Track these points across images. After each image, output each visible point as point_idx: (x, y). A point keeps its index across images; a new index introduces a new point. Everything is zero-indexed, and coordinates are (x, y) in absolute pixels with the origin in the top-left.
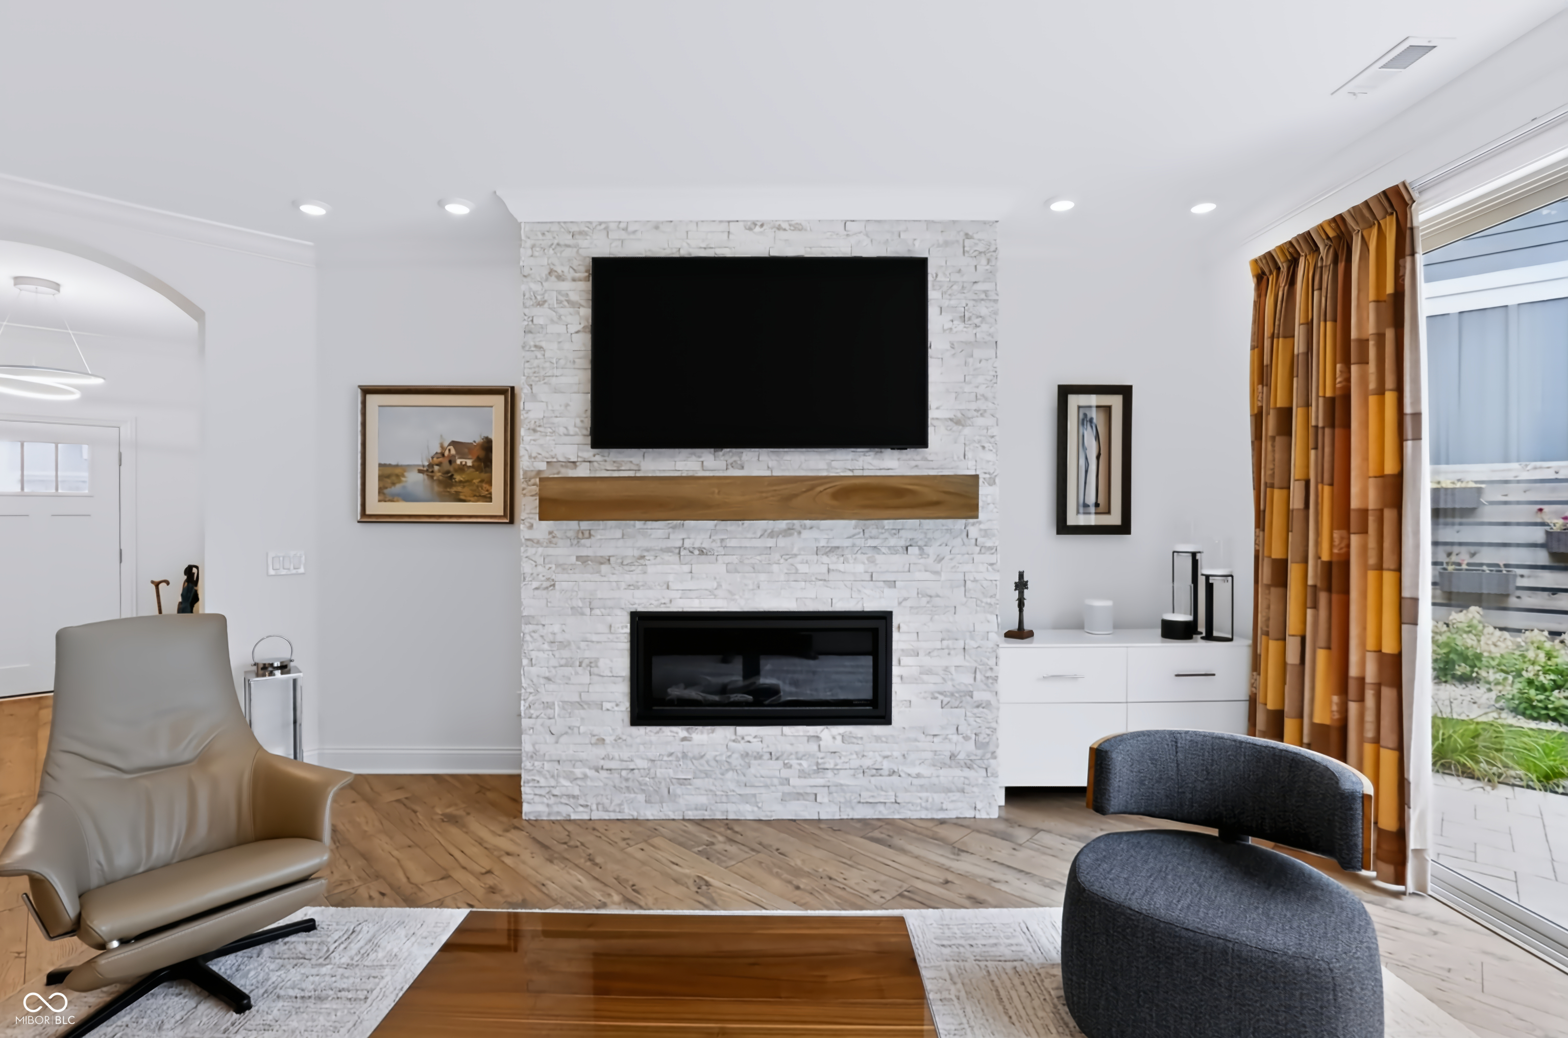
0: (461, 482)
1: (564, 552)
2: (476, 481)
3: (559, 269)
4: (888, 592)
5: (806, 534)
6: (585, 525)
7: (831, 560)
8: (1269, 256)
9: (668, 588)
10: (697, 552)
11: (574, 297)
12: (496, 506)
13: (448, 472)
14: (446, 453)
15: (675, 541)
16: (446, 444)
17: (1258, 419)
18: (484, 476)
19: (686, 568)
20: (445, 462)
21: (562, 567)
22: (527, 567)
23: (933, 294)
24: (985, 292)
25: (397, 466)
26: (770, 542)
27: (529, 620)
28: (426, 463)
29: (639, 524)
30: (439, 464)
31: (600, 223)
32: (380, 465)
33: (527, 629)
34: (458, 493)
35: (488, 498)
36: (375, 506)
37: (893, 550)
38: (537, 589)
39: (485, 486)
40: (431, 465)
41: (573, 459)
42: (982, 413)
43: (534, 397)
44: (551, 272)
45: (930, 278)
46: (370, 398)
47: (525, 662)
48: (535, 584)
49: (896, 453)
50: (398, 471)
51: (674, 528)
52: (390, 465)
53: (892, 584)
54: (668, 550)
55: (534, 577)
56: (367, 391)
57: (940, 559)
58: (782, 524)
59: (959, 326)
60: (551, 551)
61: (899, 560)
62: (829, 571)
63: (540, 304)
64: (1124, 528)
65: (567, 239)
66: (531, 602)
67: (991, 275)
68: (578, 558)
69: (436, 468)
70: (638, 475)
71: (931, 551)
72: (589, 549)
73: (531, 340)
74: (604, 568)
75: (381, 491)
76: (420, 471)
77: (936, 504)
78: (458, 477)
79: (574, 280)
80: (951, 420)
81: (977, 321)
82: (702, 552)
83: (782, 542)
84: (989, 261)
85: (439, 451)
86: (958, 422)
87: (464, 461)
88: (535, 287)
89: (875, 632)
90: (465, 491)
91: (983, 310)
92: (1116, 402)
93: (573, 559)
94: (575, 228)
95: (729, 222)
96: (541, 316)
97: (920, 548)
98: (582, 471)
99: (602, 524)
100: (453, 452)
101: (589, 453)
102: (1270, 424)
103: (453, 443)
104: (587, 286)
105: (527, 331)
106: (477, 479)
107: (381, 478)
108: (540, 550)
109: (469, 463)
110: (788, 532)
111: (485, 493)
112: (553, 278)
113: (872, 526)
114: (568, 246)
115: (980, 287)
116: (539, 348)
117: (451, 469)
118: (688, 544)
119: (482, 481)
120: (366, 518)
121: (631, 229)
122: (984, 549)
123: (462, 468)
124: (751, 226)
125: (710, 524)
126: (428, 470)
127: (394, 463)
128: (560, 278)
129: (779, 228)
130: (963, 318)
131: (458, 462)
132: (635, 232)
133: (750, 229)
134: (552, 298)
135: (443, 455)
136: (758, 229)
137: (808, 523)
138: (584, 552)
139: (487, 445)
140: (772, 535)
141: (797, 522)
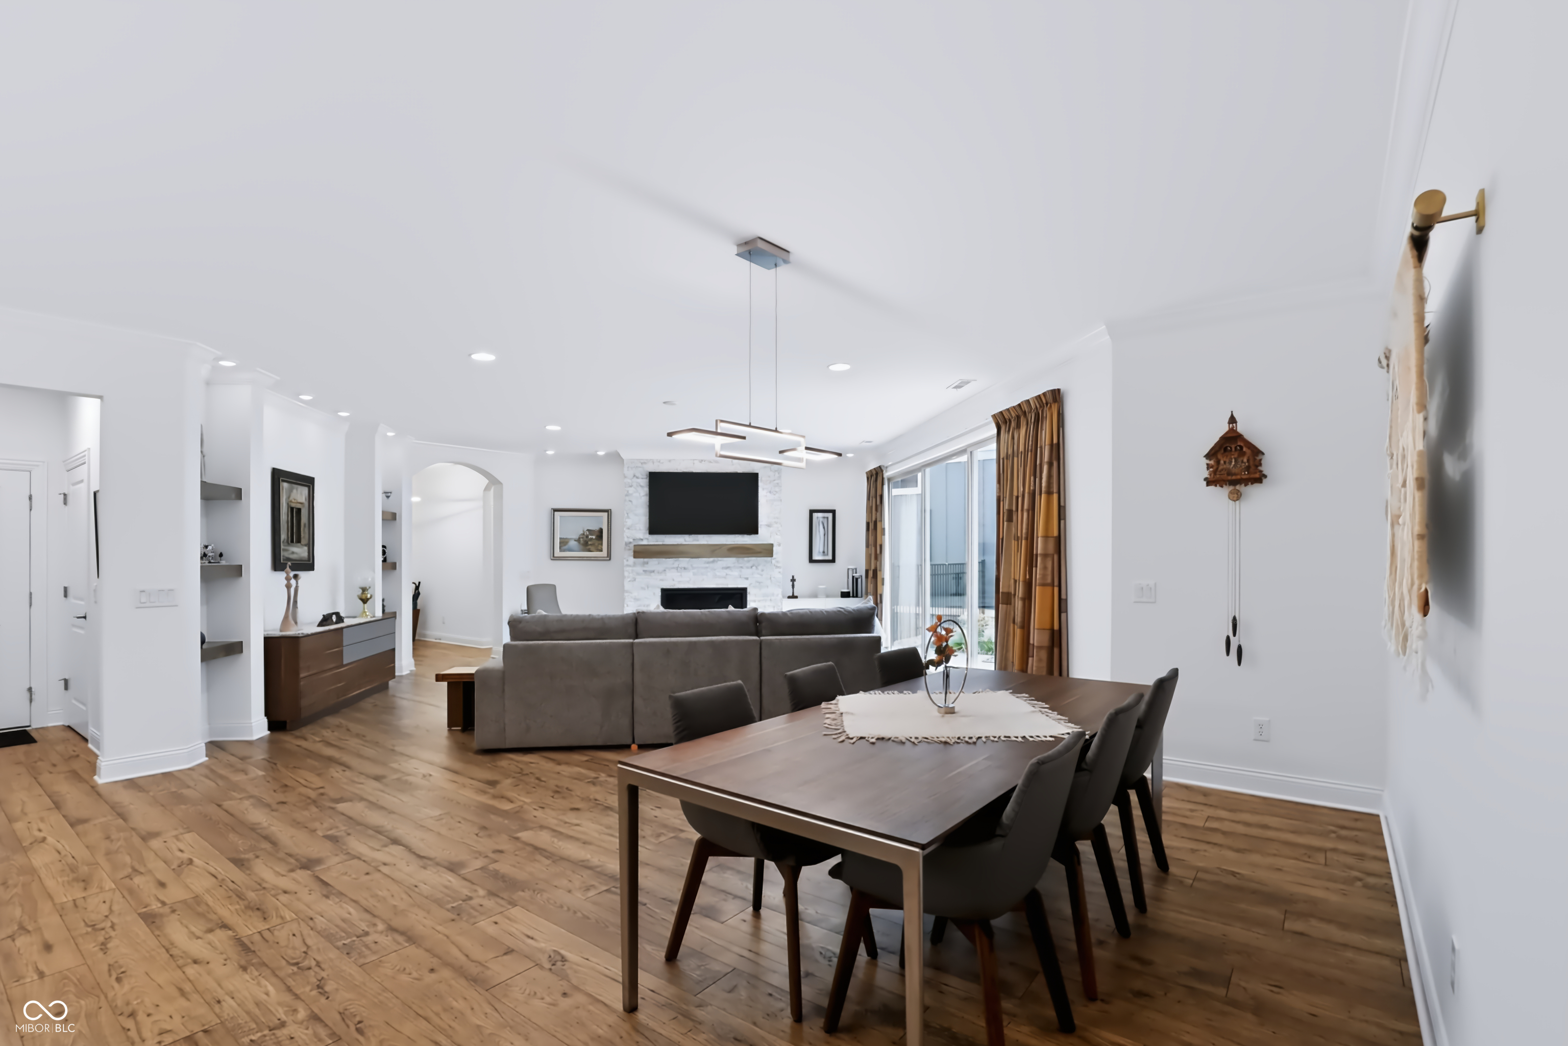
0: (591, 545)
1: (639, 569)
2: (596, 544)
3: (637, 475)
4: (746, 581)
5: (719, 563)
6: (646, 560)
7: (728, 571)
8: (871, 471)
9: (673, 580)
10: (683, 569)
11: (642, 484)
12: (604, 553)
13: (586, 541)
14: (585, 534)
15: (676, 565)
16: (585, 530)
17: (868, 524)
18: (600, 542)
19: (679, 574)
20: (585, 537)
21: (638, 574)
22: (626, 574)
23: (760, 484)
24: (778, 483)
25: (566, 538)
26: (707, 565)
27: (627, 592)
28: (578, 538)
29: (664, 559)
30: (583, 538)
31: (651, 460)
32: (560, 538)
33: (626, 594)
34: (589, 549)
35: (601, 550)
36: (558, 553)
37: (747, 568)
38: (630, 581)
39: (600, 546)
40: (579, 538)
41: (642, 538)
42: (776, 523)
43: (628, 517)
44: (634, 476)
45: (759, 479)
46: (556, 513)
47: (625, 605)
48: (629, 580)
49: (748, 536)
50: (566, 540)
51: (676, 560)
52: (563, 538)
53: (747, 579)
54: (673, 568)
55: (628, 577)
56: (555, 510)
57: (763, 571)
58: (711, 559)
59: (769, 494)
60: (634, 568)
61: (750, 571)
62: (727, 574)
63: (631, 486)
64: (833, 560)
65: (640, 465)
66: (627, 586)
67: (780, 478)
68: (644, 571)
69: (581, 539)
70: (664, 543)
71: (760, 568)
72: (647, 568)
73: (627, 498)
74: (652, 574)
75: (560, 548)
76: (575, 540)
77: (760, 552)
78: (590, 543)
79: (642, 478)
80: (766, 525)
81: (775, 493)
82: (685, 568)
83: (711, 565)
84: (779, 473)
85: (582, 532)
86: (769, 526)
87: (592, 537)
88: (630, 481)
89: (742, 594)
90: (592, 548)
91: (777, 489)
92: (830, 515)
93: (642, 571)
94: (642, 461)
95: (694, 460)
96: (631, 490)
97: (756, 567)
98: (645, 542)
99: (651, 559)
100: (588, 533)
101: (647, 536)
102: (871, 526)
103: (588, 530)
104: (647, 480)
105: (627, 495)
106: (597, 543)
107: (560, 543)
108: (630, 568)
109: (594, 537)
110: (713, 562)
111: (600, 548)
112: (635, 478)
113: (741, 560)
114: (640, 467)
115: (776, 482)
116: (630, 501)
117: (587, 539)
118: (680, 566)
119: (599, 544)
120: (554, 558)
121: (661, 462)
122: (777, 567)
123: (591, 539)
124: (701, 461)
125: (687, 559)
126: (578, 540)
127: (565, 537)
128: (637, 478)
129: (710, 462)
130: (770, 492)
131: (590, 537)
132: (663, 463)
133: (701, 462)
134: (634, 484)
135: (584, 534)
136: (703, 462)
137: (720, 559)
138: (645, 569)
139: (601, 531)
140: (708, 563)
141: (716, 559)
